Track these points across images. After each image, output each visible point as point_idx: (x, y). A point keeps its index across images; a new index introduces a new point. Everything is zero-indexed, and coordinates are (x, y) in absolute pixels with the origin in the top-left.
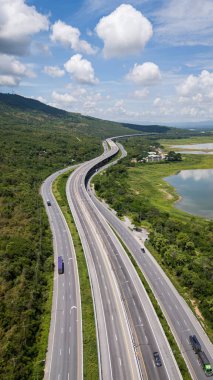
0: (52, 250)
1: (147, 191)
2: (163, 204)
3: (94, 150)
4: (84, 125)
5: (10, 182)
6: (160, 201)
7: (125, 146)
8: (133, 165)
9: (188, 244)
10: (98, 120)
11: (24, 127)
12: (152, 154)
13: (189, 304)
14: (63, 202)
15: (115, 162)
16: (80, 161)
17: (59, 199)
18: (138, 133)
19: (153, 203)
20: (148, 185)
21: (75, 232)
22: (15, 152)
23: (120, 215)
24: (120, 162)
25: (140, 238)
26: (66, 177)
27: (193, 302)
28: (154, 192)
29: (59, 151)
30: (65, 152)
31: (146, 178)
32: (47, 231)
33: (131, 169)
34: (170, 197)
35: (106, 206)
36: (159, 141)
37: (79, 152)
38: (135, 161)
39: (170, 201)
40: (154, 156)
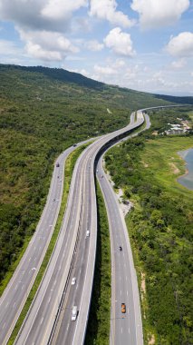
0: (38, 217)
1: (155, 165)
2: (166, 178)
3: (119, 123)
4: (119, 96)
5: (29, 152)
6: (165, 174)
7: (151, 119)
8: (153, 137)
9: (159, 221)
10: (134, 92)
11: (63, 99)
12: (175, 127)
13: (139, 277)
15: (136, 134)
16: (103, 132)
17: (68, 170)
18: (170, 104)
19: (157, 177)
20: (159, 158)
22: (47, 123)
23: (116, 188)
24: (140, 135)
26: (83, 148)
27: (143, 275)
28: (163, 165)
29: (86, 123)
30: (91, 124)
31: (161, 151)
32: (42, 200)
33: (151, 141)
34: (177, 171)
35: (108, 178)
36: (188, 113)
37: (105, 124)
38: (156, 133)
39: (175, 176)
40: (176, 129)
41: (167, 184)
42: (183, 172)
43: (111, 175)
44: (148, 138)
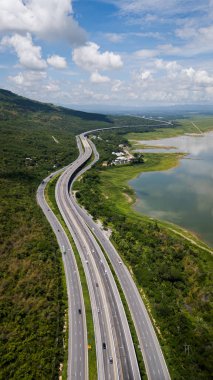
0: (58, 246)
1: (113, 196)
2: (124, 206)
3: (71, 154)
6: (123, 204)
8: (104, 169)
12: (120, 156)
14: (57, 212)
15: (89, 167)
16: (60, 166)
19: (118, 206)
20: (115, 189)
21: (69, 234)
23: (95, 219)
24: (93, 167)
25: (107, 234)
26: (53, 185)
28: (119, 197)
29: (42, 158)
30: (46, 158)
31: (114, 182)
33: (103, 173)
34: (130, 200)
35: (85, 212)
37: (59, 157)
38: (105, 164)
39: (130, 204)
40: (122, 158)
41: (126, 211)
42: (134, 201)
43: (87, 209)
44: (101, 169)
